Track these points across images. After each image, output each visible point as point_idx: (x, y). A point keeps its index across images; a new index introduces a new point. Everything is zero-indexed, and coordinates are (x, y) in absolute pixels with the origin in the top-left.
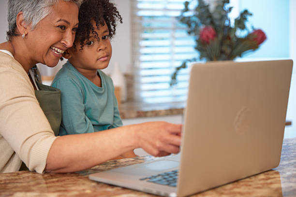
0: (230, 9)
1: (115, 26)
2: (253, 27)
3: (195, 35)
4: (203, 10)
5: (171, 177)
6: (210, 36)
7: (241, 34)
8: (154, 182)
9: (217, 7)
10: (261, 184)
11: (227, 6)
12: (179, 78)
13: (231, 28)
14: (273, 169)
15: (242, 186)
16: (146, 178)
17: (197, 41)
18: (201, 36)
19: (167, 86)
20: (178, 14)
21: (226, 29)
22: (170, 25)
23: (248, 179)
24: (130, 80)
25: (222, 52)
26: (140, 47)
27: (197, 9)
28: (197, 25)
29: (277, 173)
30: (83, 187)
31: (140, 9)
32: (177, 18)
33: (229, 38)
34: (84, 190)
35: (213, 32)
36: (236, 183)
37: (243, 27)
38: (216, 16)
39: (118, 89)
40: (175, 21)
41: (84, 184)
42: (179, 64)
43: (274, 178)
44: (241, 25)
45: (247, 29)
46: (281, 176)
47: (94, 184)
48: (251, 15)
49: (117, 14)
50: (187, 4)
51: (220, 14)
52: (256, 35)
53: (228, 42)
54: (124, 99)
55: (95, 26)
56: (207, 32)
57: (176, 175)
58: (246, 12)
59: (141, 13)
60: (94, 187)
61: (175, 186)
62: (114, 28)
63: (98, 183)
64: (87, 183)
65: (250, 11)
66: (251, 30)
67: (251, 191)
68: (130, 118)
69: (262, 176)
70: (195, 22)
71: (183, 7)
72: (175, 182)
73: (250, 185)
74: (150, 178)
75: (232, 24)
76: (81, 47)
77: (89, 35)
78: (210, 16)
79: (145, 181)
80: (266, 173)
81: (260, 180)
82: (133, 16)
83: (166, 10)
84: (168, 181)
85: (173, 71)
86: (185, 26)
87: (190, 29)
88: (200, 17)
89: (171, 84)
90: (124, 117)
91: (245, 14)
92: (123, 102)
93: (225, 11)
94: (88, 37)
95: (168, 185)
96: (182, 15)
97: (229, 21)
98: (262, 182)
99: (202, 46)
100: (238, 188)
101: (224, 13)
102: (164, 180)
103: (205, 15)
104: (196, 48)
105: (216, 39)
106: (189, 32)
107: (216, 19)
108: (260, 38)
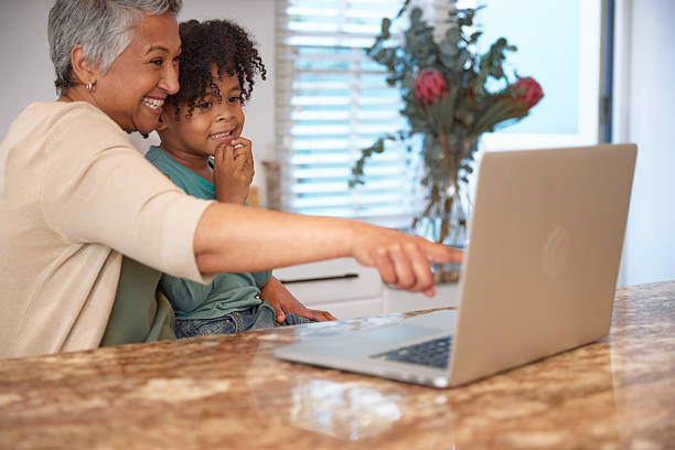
0: (475, 36)
1: (252, 83)
2: (517, 76)
3: (403, 87)
4: (421, 37)
6: (435, 90)
7: (494, 86)
9: (449, 33)
11: (467, 31)
12: (366, 170)
13: (474, 75)
17: (405, 99)
19: (344, 186)
20: (370, 43)
21: (466, 77)
24: (274, 173)
25: (458, 121)
26: (293, 108)
27: (407, 33)
28: (407, 68)
31: (294, 33)
32: (368, 51)
33: (470, 93)
35: (440, 81)
37: (499, 74)
38: (448, 51)
40: (363, 56)
42: (369, 143)
44: (493, 71)
45: (507, 79)
48: (514, 49)
49: (257, 61)
50: (386, 23)
51: (454, 45)
52: (522, 90)
53: (469, 101)
55: (215, 73)
56: (428, 82)
58: (502, 42)
59: (293, 41)
62: (250, 86)
65: (510, 43)
66: (513, 80)
70: (402, 60)
71: (378, 30)
75: (477, 69)
76: (190, 111)
77: (204, 91)
78: (435, 50)
82: (280, 46)
83: (341, 33)
85: (359, 156)
86: (383, 68)
87: (390, 75)
89: (352, 184)
91: (499, 48)
93: (464, 39)
94: (203, 94)
96: (375, 46)
97: (473, 60)
99: (419, 109)
101: (462, 44)
103: (426, 49)
104: (403, 113)
105: (445, 95)
106: (391, 82)
107: (446, 57)
108: (530, 94)
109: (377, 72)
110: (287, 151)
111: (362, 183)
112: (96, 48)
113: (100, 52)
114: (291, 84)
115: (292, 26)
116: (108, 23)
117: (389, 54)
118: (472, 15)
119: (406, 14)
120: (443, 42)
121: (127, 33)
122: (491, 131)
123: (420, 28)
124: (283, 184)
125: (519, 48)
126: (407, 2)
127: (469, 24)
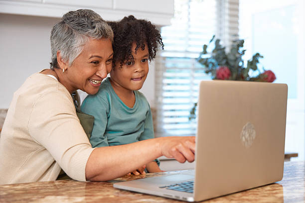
0: (244, 52)
1: (155, 51)
2: (263, 68)
3: (213, 75)
4: (219, 52)
5: (188, 186)
6: (226, 75)
7: (253, 74)
8: (172, 189)
9: (232, 50)
10: (267, 193)
11: (241, 49)
13: (244, 68)
14: (277, 182)
15: (251, 194)
16: (165, 187)
18: (218, 75)
19: (187, 120)
20: (197, 56)
22: (190, 65)
23: (255, 190)
24: (154, 113)
26: (163, 84)
27: (214, 51)
28: (214, 66)
29: (281, 186)
30: (108, 193)
32: (196, 59)
33: (242, 77)
34: (108, 195)
35: (228, 71)
36: (244, 193)
37: (255, 68)
38: (231, 57)
40: (195, 61)
41: (108, 191)
43: (279, 189)
44: (253, 67)
45: (259, 71)
46: (284, 188)
47: (117, 191)
48: (262, 57)
49: (160, 41)
50: (205, 47)
51: (234, 55)
52: (266, 75)
56: (222, 72)
57: (193, 185)
58: (258, 55)
59: (164, 54)
60: (118, 193)
61: (192, 192)
63: (121, 190)
64: (111, 190)
65: (261, 54)
66: (262, 71)
67: (257, 198)
69: (268, 188)
70: (211, 62)
71: (202, 50)
72: (193, 189)
73: (257, 194)
74: (168, 187)
75: (245, 66)
76: (121, 66)
78: (226, 57)
79: (165, 189)
80: (271, 186)
81: (266, 191)
82: (158, 57)
83: (187, 52)
84: (185, 189)
85: (192, 106)
86: (204, 67)
87: (207, 69)
88: (216, 58)
89: (190, 119)
91: (256, 57)
93: (239, 53)
95: (185, 191)
96: (200, 57)
97: (243, 62)
98: (268, 192)
100: (246, 196)
101: (238, 55)
102: (182, 188)
103: (221, 57)
105: (230, 78)
106: (207, 72)
107: (231, 60)
108: (270, 78)
109: (202, 69)
110: (160, 104)
111: (194, 118)
112: (66, 53)
113: (68, 55)
114: (162, 74)
117: (205, 61)
118: (243, 42)
119: (213, 43)
120: (229, 54)
124: (158, 119)
125: (264, 57)
126: (214, 36)
127: (242, 46)
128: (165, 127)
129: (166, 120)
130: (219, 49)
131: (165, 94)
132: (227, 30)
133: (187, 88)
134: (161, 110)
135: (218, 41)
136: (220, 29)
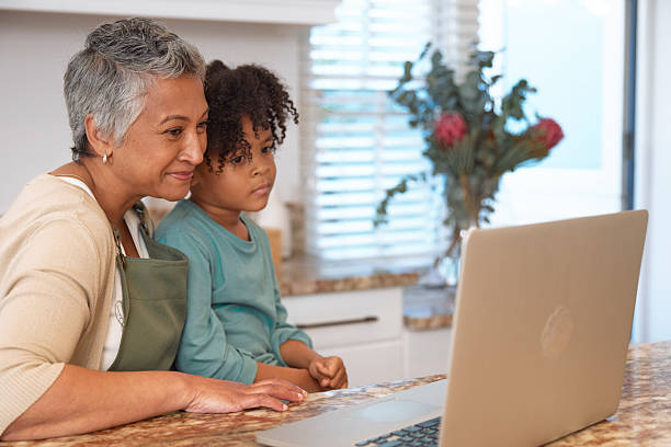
0: (495, 79)
1: (284, 129)
2: (538, 117)
3: (425, 128)
4: (441, 81)
6: (456, 133)
7: (515, 127)
9: (470, 75)
11: (488, 73)
12: (391, 209)
13: (495, 116)
17: (427, 140)
18: (438, 131)
19: (369, 225)
20: (393, 85)
21: (487, 118)
24: (298, 215)
25: (478, 163)
26: (317, 150)
27: (430, 77)
28: (429, 111)
32: (391, 93)
33: (491, 135)
35: (460, 124)
37: (519, 116)
38: (468, 93)
39: (276, 234)
42: (393, 183)
44: (513, 111)
45: (525, 118)
48: (534, 90)
49: (289, 105)
50: (408, 66)
51: (475, 87)
52: (543, 131)
53: (489, 143)
54: (286, 253)
56: (449, 125)
58: (523, 84)
59: (318, 85)
62: (283, 132)
65: (531, 84)
66: (533, 121)
68: (303, 294)
70: (424, 103)
71: (400, 72)
75: (498, 111)
76: (220, 168)
78: (455, 92)
82: (304, 89)
83: (367, 77)
85: (383, 196)
86: (404, 110)
87: (414, 118)
88: (434, 93)
89: (376, 224)
90: (291, 293)
91: (520, 90)
92: (284, 260)
93: (484, 83)
96: (397, 89)
97: (493, 102)
99: (440, 150)
101: (482, 87)
103: (446, 92)
104: (426, 154)
105: (466, 138)
106: (413, 124)
107: (467, 100)
108: (550, 135)
109: (400, 114)
110: (313, 193)
111: (386, 222)
112: (107, 117)
113: (112, 120)
114: (315, 126)
115: (316, 69)
116: (117, 90)
117: (410, 97)
118: (492, 57)
119: (427, 58)
120: (464, 85)
121: (138, 100)
122: (512, 170)
123: (440, 71)
124: (308, 225)
125: (539, 91)
126: (429, 45)
127: (490, 65)
128: (323, 243)
129: (324, 228)
130: (440, 73)
131: (322, 172)
132: (453, 26)
133: (368, 156)
134: (313, 206)
135: (437, 57)
136: (439, 23)
